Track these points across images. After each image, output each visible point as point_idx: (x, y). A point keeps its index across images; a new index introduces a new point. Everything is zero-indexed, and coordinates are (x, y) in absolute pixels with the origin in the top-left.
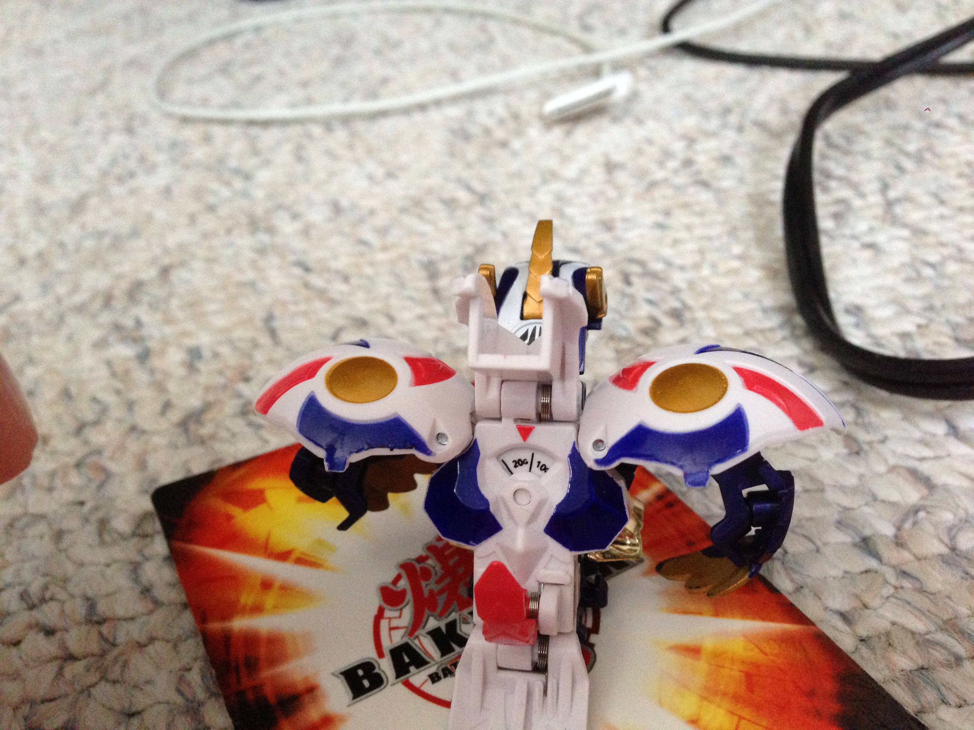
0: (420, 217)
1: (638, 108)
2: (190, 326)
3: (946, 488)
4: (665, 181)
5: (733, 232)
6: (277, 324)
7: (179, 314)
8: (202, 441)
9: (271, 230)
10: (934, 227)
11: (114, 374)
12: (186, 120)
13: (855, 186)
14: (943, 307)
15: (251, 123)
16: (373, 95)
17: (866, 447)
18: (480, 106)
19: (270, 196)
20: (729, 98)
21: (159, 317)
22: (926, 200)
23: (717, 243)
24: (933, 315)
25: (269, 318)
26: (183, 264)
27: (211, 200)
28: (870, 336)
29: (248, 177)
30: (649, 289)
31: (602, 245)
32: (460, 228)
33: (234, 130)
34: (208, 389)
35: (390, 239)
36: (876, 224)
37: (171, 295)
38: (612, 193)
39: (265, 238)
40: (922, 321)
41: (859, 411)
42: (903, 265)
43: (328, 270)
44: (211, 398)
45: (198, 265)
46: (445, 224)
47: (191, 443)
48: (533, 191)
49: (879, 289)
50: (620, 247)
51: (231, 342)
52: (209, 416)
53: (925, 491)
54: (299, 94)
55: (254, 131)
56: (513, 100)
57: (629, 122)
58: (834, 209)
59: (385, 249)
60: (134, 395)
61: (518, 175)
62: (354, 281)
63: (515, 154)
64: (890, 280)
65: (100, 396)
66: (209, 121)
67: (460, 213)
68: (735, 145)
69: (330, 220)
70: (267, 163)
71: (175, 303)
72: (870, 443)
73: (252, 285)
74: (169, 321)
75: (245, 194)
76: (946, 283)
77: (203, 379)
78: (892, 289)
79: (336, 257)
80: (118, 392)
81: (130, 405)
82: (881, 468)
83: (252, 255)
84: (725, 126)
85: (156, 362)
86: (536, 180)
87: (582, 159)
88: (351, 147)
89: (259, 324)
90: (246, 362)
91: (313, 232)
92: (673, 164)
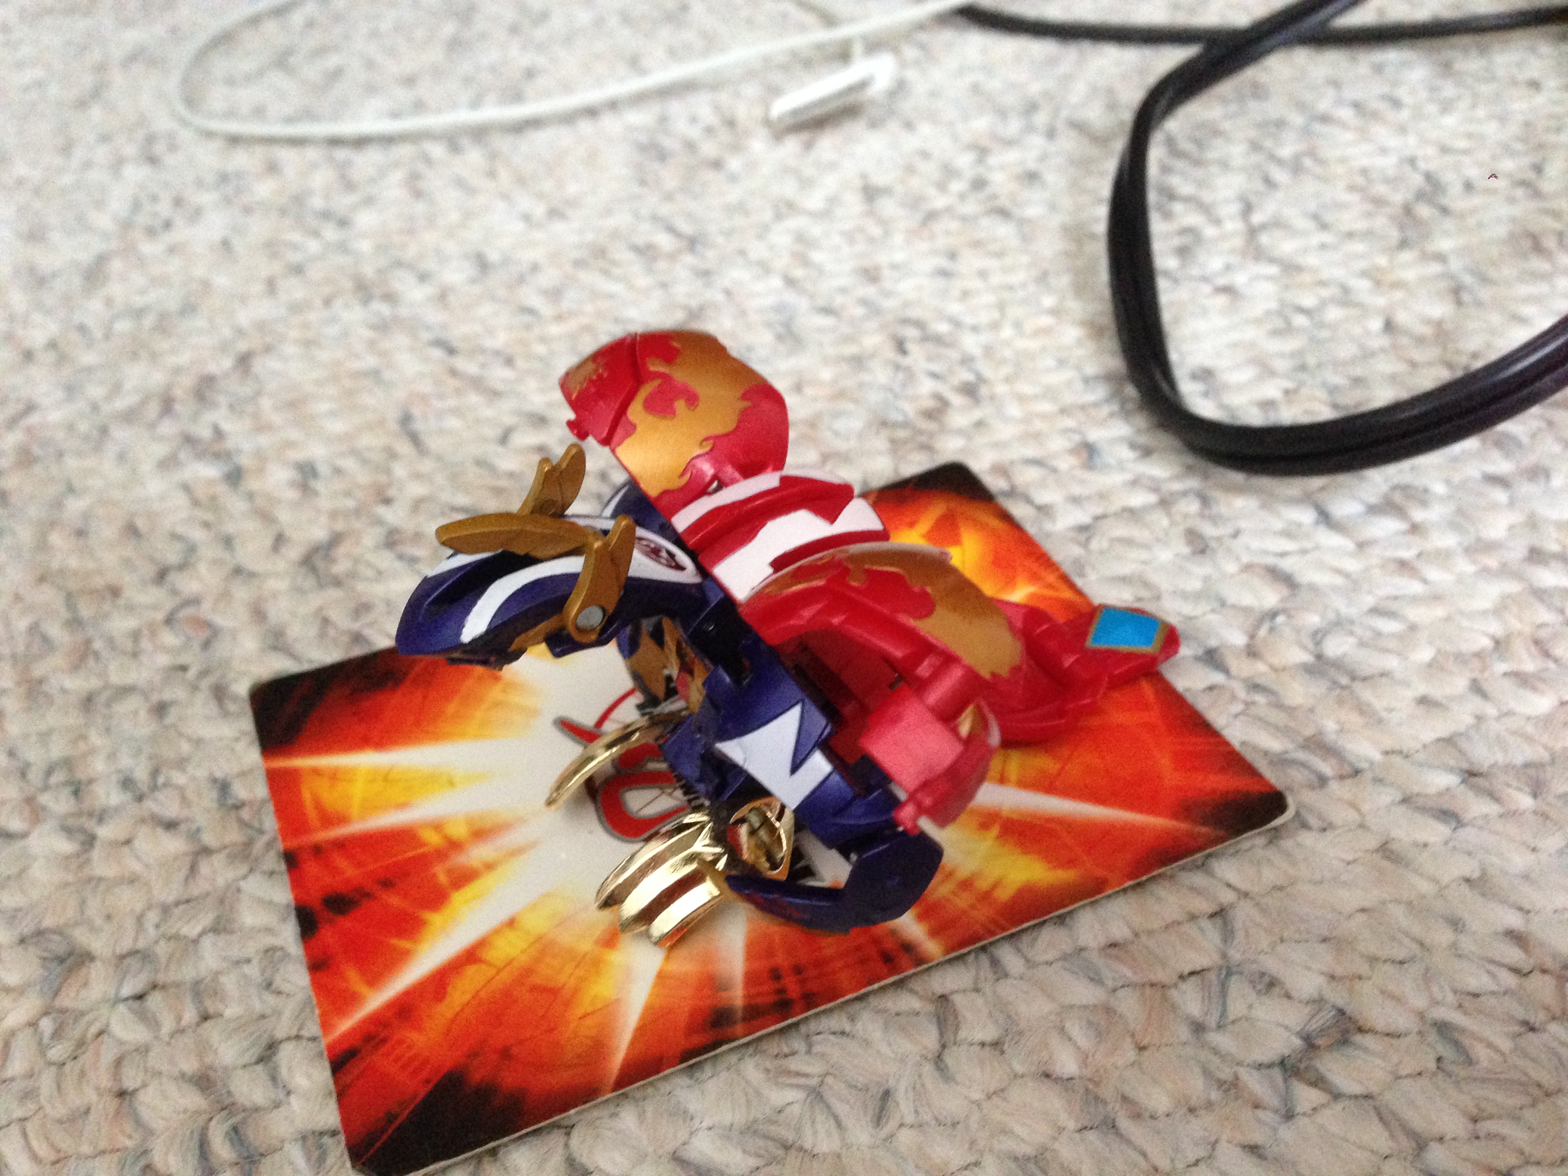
0: (606, 273)
1: (906, 106)
2: (293, 434)
3: (1313, 588)
4: (948, 210)
5: (1043, 278)
6: (418, 426)
7: (276, 419)
8: (337, 582)
9: (390, 298)
10: (1312, 260)
11: (196, 503)
12: (234, 140)
13: (1205, 209)
14: (1320, 365)
15: (335, 142)
16: (517, 96)
17: (1213, 544)
18: (676, 108)
19: (381, 249)
20: (1035, 88)
21: (247, 423)
22: (1302, 223)
23: (1021, 294)
24: (1303, 376)
25: (406, 420)
26: (268, 349)
27: (294, 257)
28: (1222, 406)
29: (343, 223)
30: (930, 359)
31: (864, 302)
32: (664, 285)
33: (312, 154)
34: (334, 515)
35: (567, 304)
36: (1234, 260)
37: (258, 393)
38: (876, 231)
39: (382, 308)
40: (1289, 385)
41: (1205, 500)
42: (1268, 313)
43: (483, 351)
44: (340, 526)
45: (290, 349)
46: (643, 281)
47: (321, 586)
48: (763, 231)
49: (1235, 345)
50: (889, 304)
51: (354, 452)
52: (341, 551)
53: (1285, 591)
54: (403, 96)
55: (341, 154)
56: (724, 97)
57: (893, 126)
58: (1177, 241)
59: (559, 318)
60: (230, 528)
61: (741, 208)
62: (520, 363)
63: (733, 178)
64: (1250, 333)
65: (180, 530)
66: (270, 141)
67: (662, 265)
68: (1043, 158)
69: (473, 281)
70: (369, 201)
71: (266, 403)
72: (1219, 539)
73: (375, 374)
74: (262, 427)
75: (343, 247)
76: (1325, 334)
77: (325, 503)
78: (1252, 345)
79: (491, 332)
80: (207, 525)
81: (228, 542)
82: (1231, 567)
83: (368, 334)
84: (1030, 129)
85: (253, 484)
86: (767, 215)
87: (830, 183)
88: (492, 174)
89: (393, 426)
90: (383, 479)
91: (451, 298)
92: (957, 186)
